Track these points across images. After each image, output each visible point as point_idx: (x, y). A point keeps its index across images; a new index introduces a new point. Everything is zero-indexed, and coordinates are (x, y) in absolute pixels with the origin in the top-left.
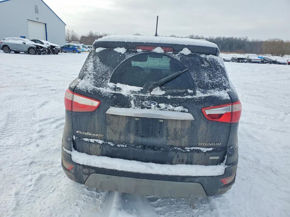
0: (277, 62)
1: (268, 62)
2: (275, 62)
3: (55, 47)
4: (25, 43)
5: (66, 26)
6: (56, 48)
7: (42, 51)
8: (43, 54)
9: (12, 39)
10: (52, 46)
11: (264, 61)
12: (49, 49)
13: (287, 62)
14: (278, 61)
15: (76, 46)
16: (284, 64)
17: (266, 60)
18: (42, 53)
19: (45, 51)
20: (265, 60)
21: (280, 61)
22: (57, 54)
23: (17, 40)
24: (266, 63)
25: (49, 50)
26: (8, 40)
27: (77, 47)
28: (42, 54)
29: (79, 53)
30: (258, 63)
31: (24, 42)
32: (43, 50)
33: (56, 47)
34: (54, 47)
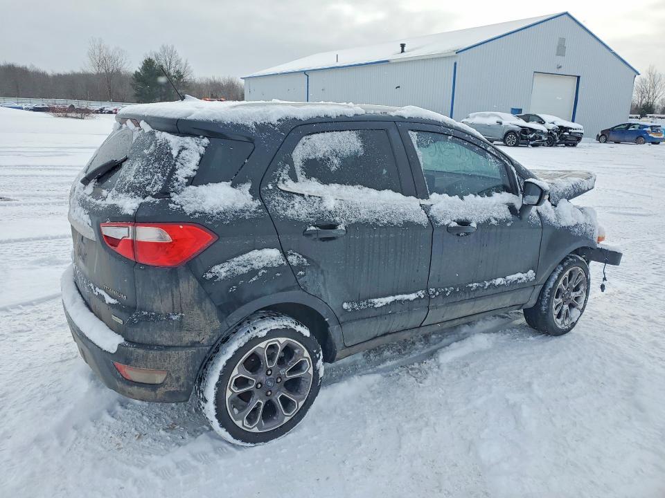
3: (570, 131)
4: (501, 123)
5: (637, 76)
6: (570, 133)
7: (532, 139)
8: (533, 146)
9: (480, 116)
10: (561, 128)
12: (555, 134)
15: (647, 127)
18: (531, 143)
19: (540, 138)
22: (574, 145)
23: (488, 116)
25: (554, 137)
26: (474, 117)
27: (649, 129)
28: (530, 146)
29: (653, 143)
31: (499, 120)
32: (535, 136)
33: (571, 129)
34: (566, 129)
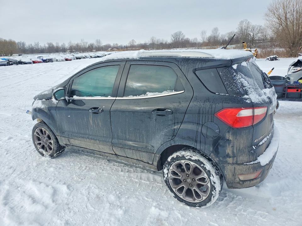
0: (23, 62)
1: (15, 64)
2: (21, 63)
11: (9, 63)
13: (31, 61)
14: (23, 60)
16: (30, 63)
17: (12, 62)
20: (10, 61)
21: (25, 61)
24: (12, 64)
30: (5, 65)
